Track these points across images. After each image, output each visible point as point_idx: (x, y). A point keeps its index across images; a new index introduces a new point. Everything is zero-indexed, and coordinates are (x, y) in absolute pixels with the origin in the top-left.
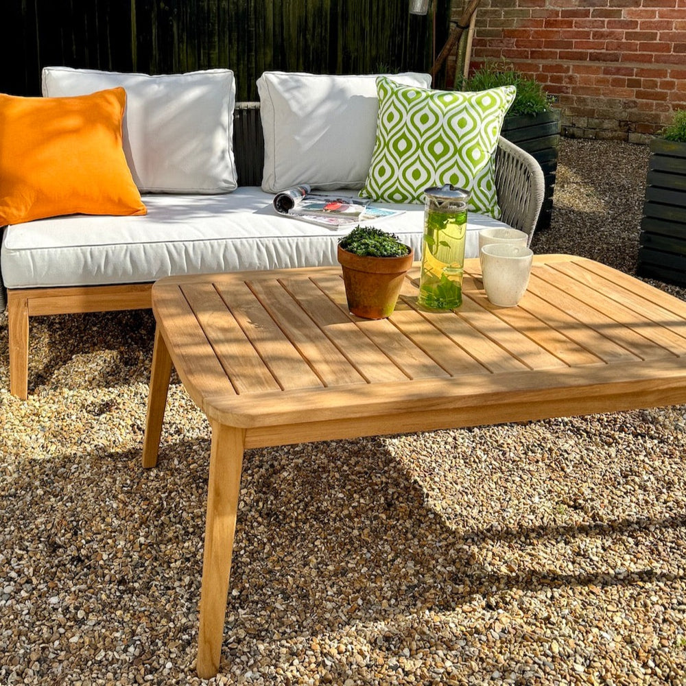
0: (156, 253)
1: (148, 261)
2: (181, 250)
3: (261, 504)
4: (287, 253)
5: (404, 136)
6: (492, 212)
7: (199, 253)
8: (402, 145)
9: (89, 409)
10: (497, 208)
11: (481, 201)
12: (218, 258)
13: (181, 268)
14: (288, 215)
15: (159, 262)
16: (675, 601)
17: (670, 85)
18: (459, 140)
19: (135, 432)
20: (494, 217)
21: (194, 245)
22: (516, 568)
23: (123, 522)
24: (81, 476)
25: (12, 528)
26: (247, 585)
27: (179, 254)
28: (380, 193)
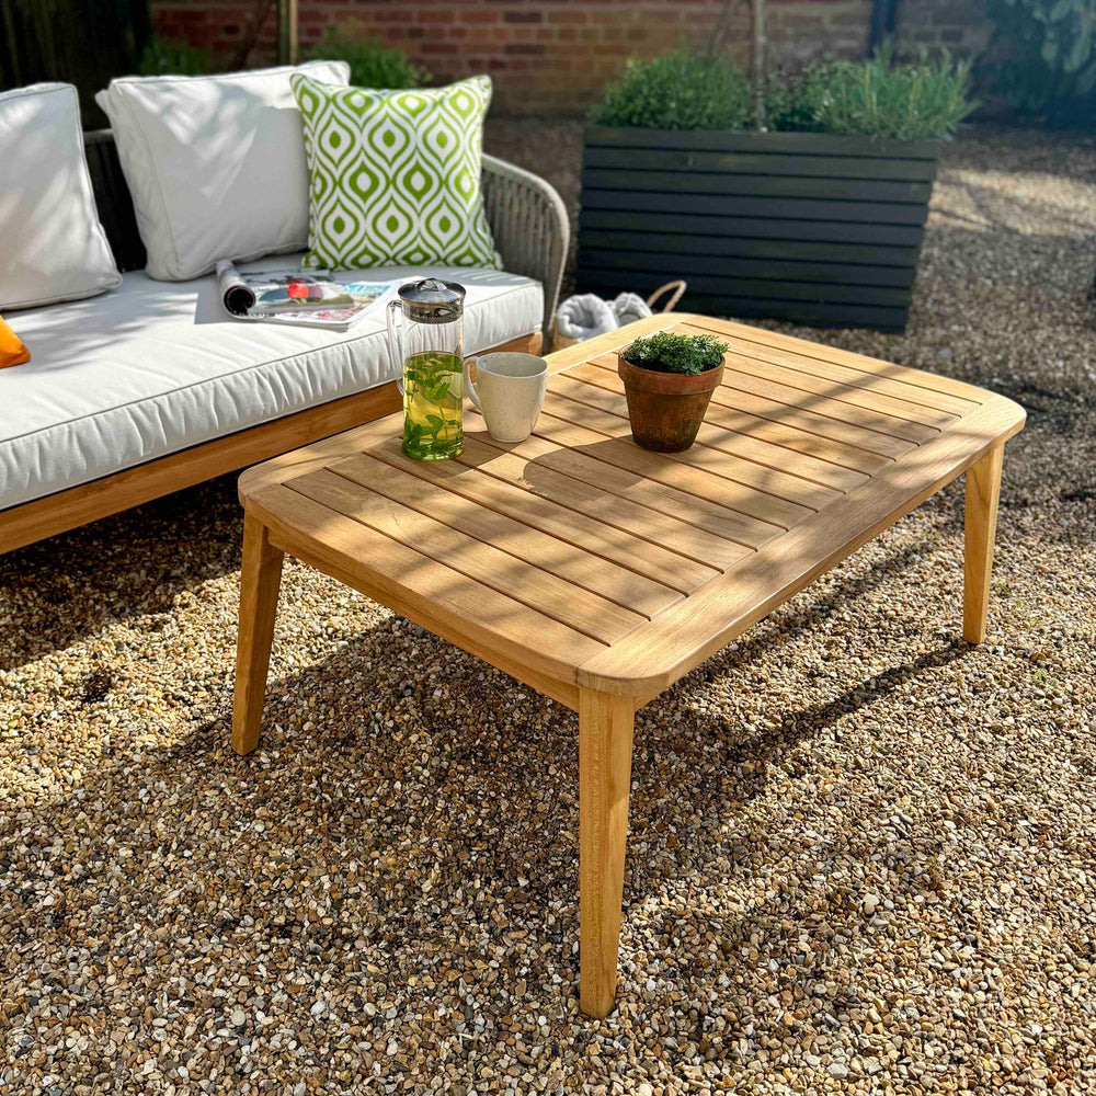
0: (117, 425)
1: (107, 442)
2: (153, 412)
3: (447, 747)
4: (299, 381)
5: (363, 168)
6: (493, 263)
7: (181, 410)
8: (364, 182)
9: (66, 693)
10: (497, 256)
11: (480, 250)
12: (208, 411)
13: (159, 442)
14: (250, 317)
15: (124, 440)
16: (943, 696)
17: (460, 33)
18: (443, 165)
19: (172, 706)
20: (496, 269)
21: (170, 400)
22: (779, 717)
23: (297, 848)
24: (165, 803)
25: (137, 926)
26: (528, 865)
27: (151, 418)
28: (339, 258)
